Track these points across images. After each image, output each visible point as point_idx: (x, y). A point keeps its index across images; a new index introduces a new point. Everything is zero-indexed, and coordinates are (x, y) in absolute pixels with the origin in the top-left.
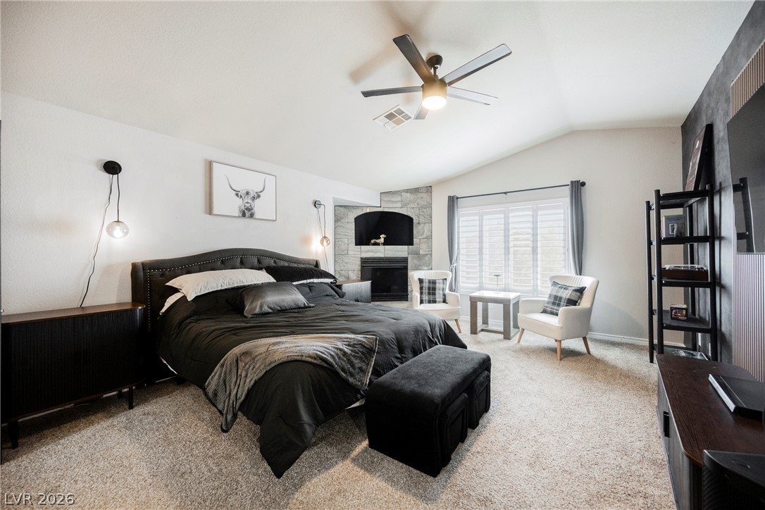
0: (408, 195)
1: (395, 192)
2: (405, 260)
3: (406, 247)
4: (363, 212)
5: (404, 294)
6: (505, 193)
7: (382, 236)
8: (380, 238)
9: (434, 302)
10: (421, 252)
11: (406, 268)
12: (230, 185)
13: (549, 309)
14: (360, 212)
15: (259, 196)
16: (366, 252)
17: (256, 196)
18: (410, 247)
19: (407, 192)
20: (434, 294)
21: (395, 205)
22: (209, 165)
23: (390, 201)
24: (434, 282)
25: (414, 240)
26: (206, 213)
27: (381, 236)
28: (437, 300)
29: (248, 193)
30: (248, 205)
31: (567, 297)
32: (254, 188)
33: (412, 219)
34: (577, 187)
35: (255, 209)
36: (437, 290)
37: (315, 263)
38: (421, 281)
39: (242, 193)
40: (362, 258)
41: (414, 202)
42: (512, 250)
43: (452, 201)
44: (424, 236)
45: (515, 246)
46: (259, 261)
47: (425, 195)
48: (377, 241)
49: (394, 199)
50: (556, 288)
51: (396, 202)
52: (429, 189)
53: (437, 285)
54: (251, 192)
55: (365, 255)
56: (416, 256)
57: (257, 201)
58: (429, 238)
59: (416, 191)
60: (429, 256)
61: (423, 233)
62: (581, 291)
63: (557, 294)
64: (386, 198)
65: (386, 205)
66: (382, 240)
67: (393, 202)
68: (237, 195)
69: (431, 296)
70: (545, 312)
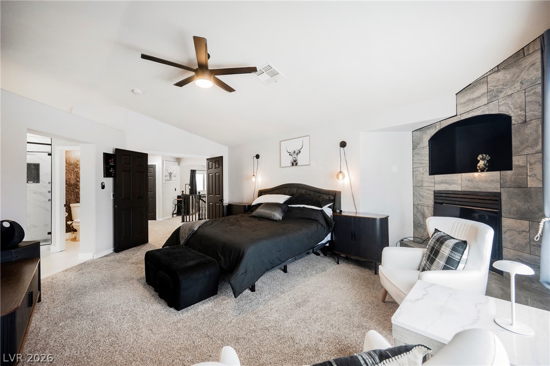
0: (500, 75)
3: (497, 172)
4: (437, 130)
10: (533, 183)
12: (287, 151)
14: (432, 132)
15: (300, 152)
19: (498, 71)
21: (477, 104)
23: (468, 100)
25: (514, 159)
27: (479, 159)
30: (294, 159)
33: (510, 119)
35: (298, 160)
39: (292, 153)
40: (435, 192)
41: (513, 84)
49: (475, 94)
51: (479, 98)
54: (296, 151)
55: (439, 188)
64: (462, 99)
65: (464, 109)
67: (473, 100)
68: (290, 155)
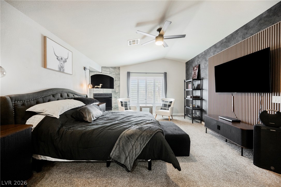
0: (112, 69)
1: (107, 67)
2: (111, 94)
3: (111, 89)
4: (95, 74)
5: (111, 107)
6: (146, 73)
7: (101, 85)
8: (100, 85)
9: (127, 109)
10: (117, 91)
11: (111, 97)
12: (54, 52)
13: (163, 108)
14: (93, 74)
16: (96, 91)
17: (65, 61)
18: (113, 89)
19: (111, 68)
20: (127, 107)
21: (107, 73)
22: (45, 38)
23: (105, 70)
24: (126, 103)
25: (114, 87)
26: (42, 67)
28: (128, 108)
29: (62, 59)
30: (62, 65)
31: (168, 104)
32: (65, 57)
33: (113, 79)
34: (165, 74)
35: (65, 67)
36: (127, 105)
37: (86, 96)
38: (121, 102)
39: (60, 58)
40: (94, 94)
41: (114, 72)
42: (148, 91)
43: (129, 73)
44: (118, 85)
45: (148, 90)
46: (68, 96)
47: (118, 70)
48: (98, 87)
49: (107, 70)
50: (164, 102)
51: (108, 71)
52: (119, 68)
53: (127, 103)
54: (63, 58)
55: (95, 92)
56: (114, 93)
57: (65, 63)
58: (119, 86)
59: (115, 68)
60: (119, 93)
61: (117, 84)
62: (171, 102)
63: (165, 104)
64: (103, 69)
65: (104, 72)
66: (100, 86)
67: (106, 71)
68: (57, 59)
69: (126, 107)
70: (161, 109)
